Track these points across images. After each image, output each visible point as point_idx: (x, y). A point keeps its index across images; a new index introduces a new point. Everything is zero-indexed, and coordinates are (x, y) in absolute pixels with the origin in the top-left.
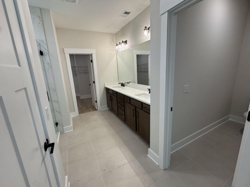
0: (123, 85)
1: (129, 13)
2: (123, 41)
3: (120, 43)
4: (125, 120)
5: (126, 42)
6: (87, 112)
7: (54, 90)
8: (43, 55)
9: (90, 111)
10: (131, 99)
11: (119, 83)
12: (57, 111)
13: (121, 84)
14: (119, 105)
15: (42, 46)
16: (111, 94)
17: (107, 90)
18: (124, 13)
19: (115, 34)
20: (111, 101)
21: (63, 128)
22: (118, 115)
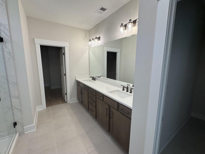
0: (94, 79)
1: (105, 9)
2: (96, 37)
3: (93, 39)
4: (96, 117)
5: (99, 38)
6: (55, 105)
7: (15, 83)
8: (3, 42)
9: (58, 104)
10: (104, 96)
11: (91, 77)
12: (17, 109)
13: (92, 78)
14: (90, 100)
15: (2, 31)
16: (82, 88)
17: (78, 83)
18: (100, 9)
19: (89, 30)
20: (82, 94)
21: (23, 129)
22: (88, 109)
